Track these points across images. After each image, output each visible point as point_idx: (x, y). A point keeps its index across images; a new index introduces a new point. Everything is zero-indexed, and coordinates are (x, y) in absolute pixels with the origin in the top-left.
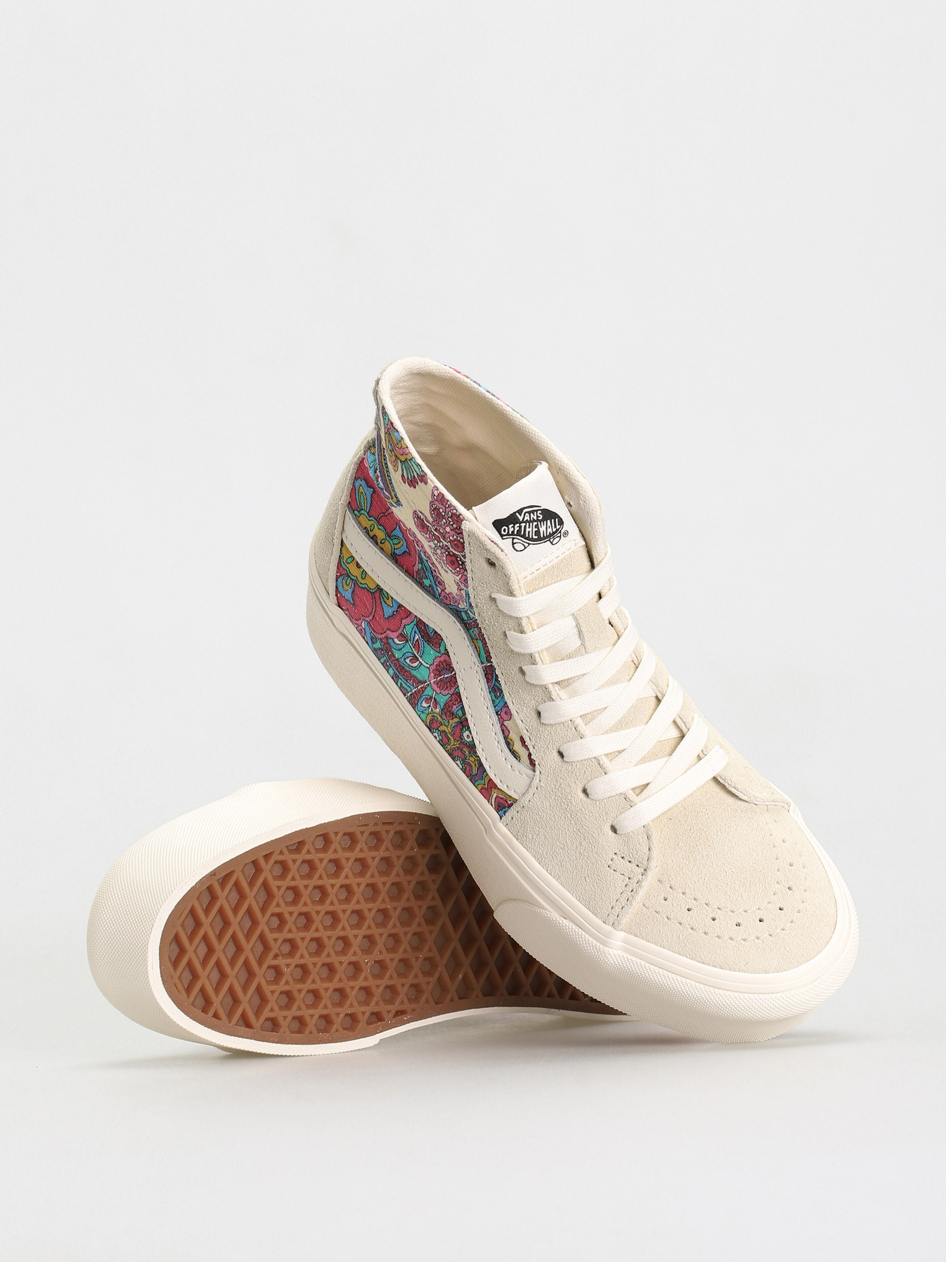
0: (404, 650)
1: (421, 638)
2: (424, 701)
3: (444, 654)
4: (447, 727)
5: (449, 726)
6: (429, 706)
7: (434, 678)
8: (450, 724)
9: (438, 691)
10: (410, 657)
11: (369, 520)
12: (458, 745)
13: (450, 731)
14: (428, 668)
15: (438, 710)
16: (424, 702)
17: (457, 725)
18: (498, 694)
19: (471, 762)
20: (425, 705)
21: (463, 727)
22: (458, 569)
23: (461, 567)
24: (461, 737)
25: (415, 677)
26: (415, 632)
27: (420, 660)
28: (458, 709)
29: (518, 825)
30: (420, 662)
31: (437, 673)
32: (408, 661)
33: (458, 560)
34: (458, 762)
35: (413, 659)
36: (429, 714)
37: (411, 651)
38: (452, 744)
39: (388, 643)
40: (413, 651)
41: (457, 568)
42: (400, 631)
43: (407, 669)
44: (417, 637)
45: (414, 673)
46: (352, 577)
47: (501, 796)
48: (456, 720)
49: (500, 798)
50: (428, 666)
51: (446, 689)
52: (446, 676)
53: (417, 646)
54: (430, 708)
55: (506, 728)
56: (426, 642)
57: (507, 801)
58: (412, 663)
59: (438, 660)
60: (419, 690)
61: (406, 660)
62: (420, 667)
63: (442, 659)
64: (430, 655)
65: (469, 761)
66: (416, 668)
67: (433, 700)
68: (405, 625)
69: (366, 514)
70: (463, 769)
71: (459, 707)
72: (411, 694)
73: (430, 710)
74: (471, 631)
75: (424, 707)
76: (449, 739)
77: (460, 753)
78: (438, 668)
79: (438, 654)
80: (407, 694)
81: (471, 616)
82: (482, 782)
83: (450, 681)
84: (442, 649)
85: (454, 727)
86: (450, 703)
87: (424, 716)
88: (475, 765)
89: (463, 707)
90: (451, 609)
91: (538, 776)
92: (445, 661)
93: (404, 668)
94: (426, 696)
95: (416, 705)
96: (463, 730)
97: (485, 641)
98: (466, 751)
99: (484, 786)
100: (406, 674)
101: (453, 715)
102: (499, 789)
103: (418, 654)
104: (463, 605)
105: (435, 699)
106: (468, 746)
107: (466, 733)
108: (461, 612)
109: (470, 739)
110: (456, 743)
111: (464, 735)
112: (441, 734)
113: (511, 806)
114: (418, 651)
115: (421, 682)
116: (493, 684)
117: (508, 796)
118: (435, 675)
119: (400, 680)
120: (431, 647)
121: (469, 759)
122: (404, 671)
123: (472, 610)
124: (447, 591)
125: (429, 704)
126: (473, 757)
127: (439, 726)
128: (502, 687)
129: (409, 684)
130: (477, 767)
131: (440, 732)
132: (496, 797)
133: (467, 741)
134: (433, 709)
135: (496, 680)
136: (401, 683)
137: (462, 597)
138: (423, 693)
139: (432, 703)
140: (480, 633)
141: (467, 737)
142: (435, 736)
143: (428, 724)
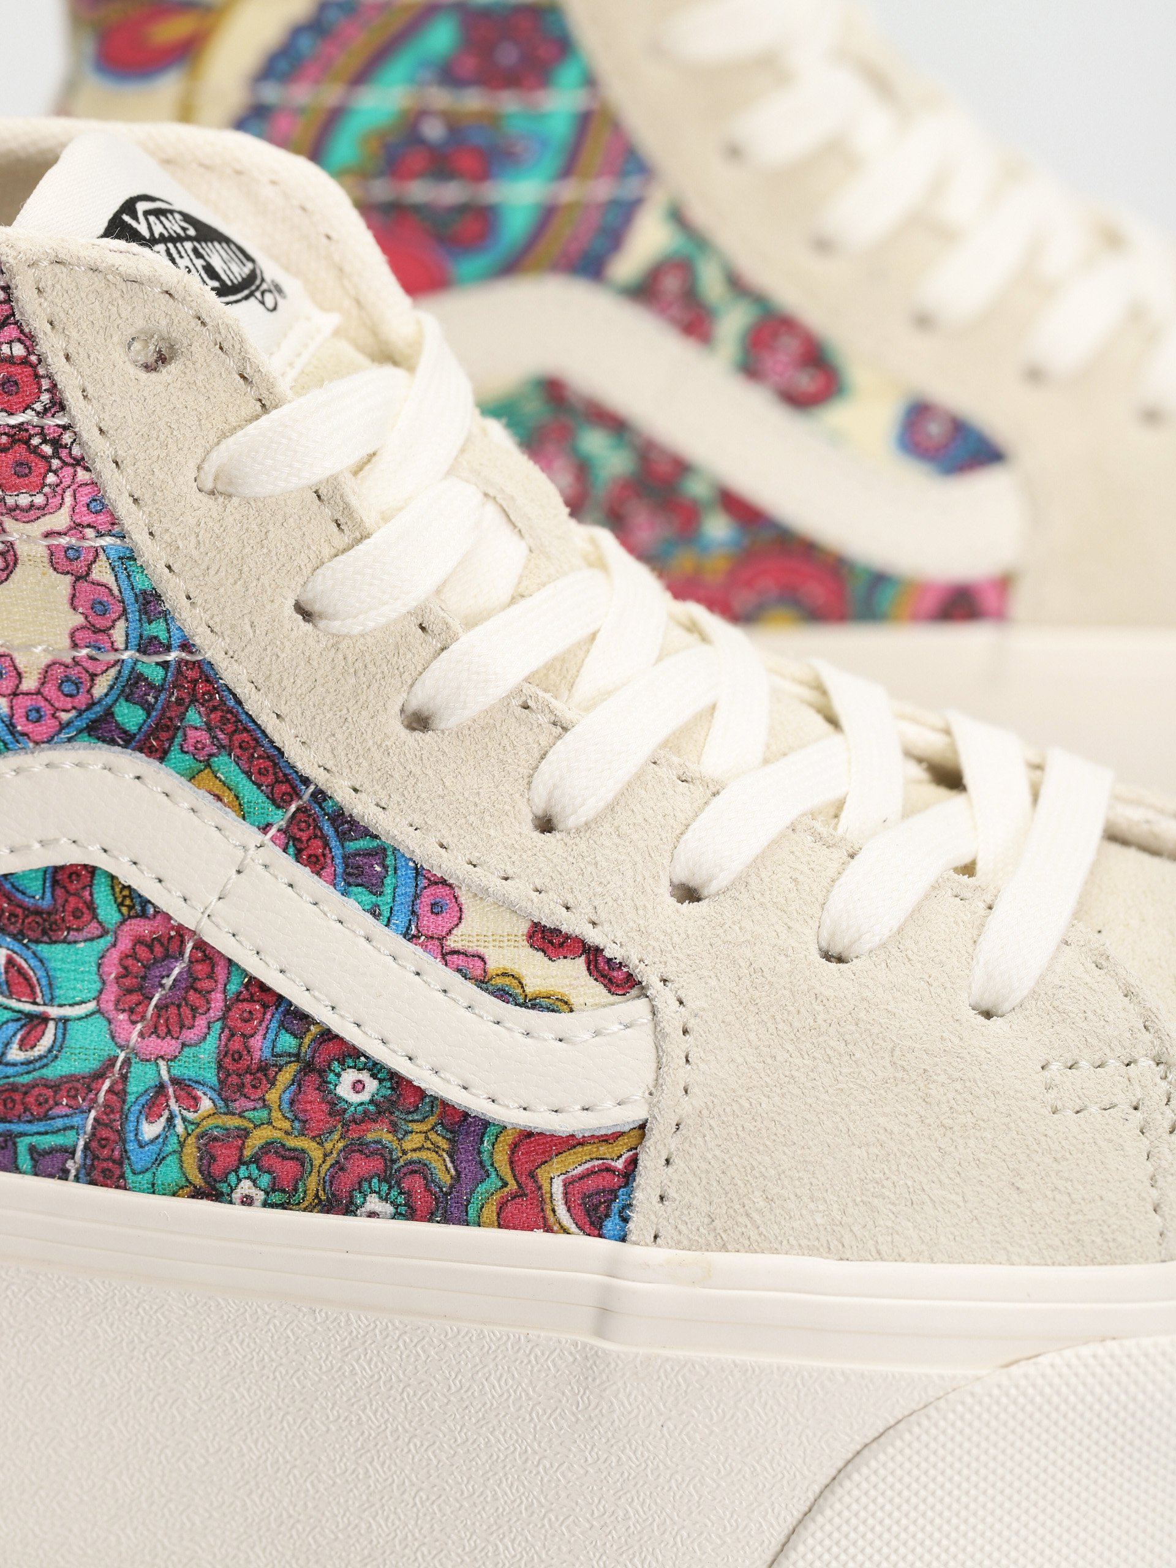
1: (16, 946)
2: (143, 1118)
3: (122, 923)
4: (270, 1123)
5: (276, 1114)
6: (171, 1119)
7: (134, 1023)
8: (275, 1106)
9: (169, 1046)
10: (15, 1034)
12: (340, 1145)
13: (287, 1125)
14: (93, 1013)
15: (206, 1104)
16: (145, 1125)
17: (299, 1086)
18: (378, 869)
19: (415, 1156)
20: (150, 1130)
21: (322, 1073)
22: (51, 478)
23: (56, 463)
24: (335, 1107)
25: (72, 1078)
27: (54, 1012)
28: (271, 1036)
29: (696, 1201)
30: (57, 1020)
31: (135, 998)
32: (15, 1054)
33: (37, 447)
34: (373, 1203)
35: (28, 1033)
36: (182, 1144)
37: (8, 1015)
38: (317, 1163)
40: (14, 1011)
41: (45, 477)
43: (26, 1079)
45: (56, 1071)
47: (580, 1169)
48: (286, 1076)
49: (582, 1177)
50: (92, 1006)
51: (194, 1017)
52: (168, 982)
53: (16, 981)
54: (178, 1121)
55: (465, 954)
56: (37, 942)
57: (609, 1170)
58: (32, 1048)
59: (115, 955)
60: (107, 1105)
61: (9, 1059)
62: (64, 1035)
63: (125, 944)
64: (77, 968)
65: (409, 1156)
66: (54, 1053)
67: (171, 1090)
70: (403, 1209)
71: (274, 1025)
72: (86, 1147)
73: (180, 1128)
74: (175, 748)
75: (152, 1141)
76: (299, 1157)
77: (361, 1165)
78: (127, 982)
79: (105, 932)
80: (70, 1164)
81: (156, 675)
82: (493, 1182)
83: (196, 979)
84: (108, 912)
85: (292, 1103)
86: (236, 1045)
87: (169, 1173)
88: (436, 1149)
89: (287, 1012)
90: (70, 740)
91: (664, 997)
92: (139, 941)
93: (14, 1088)
94: (143, 1100)
95: (120, 1164)
96: (331, 1077)
97: (251, 725)
98: (379, 1133)
99: (505, 1184)
100: (30, 1100)
101: (265, 1072)
102: (571, 1143)
103: (35, 1003)
104: (112, 657)
105: (175, 1081)
106: (380, 1110)
107: (349, 1076)
108: (109, 713)
109: (372, 1085)
110: (328, 1146)
111: (344, 1090)
112: (259, 1168)
113: (633, 1162)
114: (33, 994)
115: (99, 1076)
116: (338, 861)
117: (606, 1139)
118: (132, 1011)
119: (23, 1144)
120: (65, 941)
121: (404, 1153)
122: (17, 1097)
123: (157, 629)
124: (30, 683)
125: (166, 1114)
126: (415, 1127)
127: (241, 1149)
128: (376, 837)
129: (59, 1123)
130: (445, 1145)
131: (253, 1167)
132: (566, 1185)
133: (365, 1097)
134: (190, 1116)
135: (343, 837)
136: (32, 1149)
137: (99, 608)
138: (124, 1101)
139: (172, 1102)
140: (214, 709)
141: (358, 1087)
142: (247, 1201)
143: (198, 1180)
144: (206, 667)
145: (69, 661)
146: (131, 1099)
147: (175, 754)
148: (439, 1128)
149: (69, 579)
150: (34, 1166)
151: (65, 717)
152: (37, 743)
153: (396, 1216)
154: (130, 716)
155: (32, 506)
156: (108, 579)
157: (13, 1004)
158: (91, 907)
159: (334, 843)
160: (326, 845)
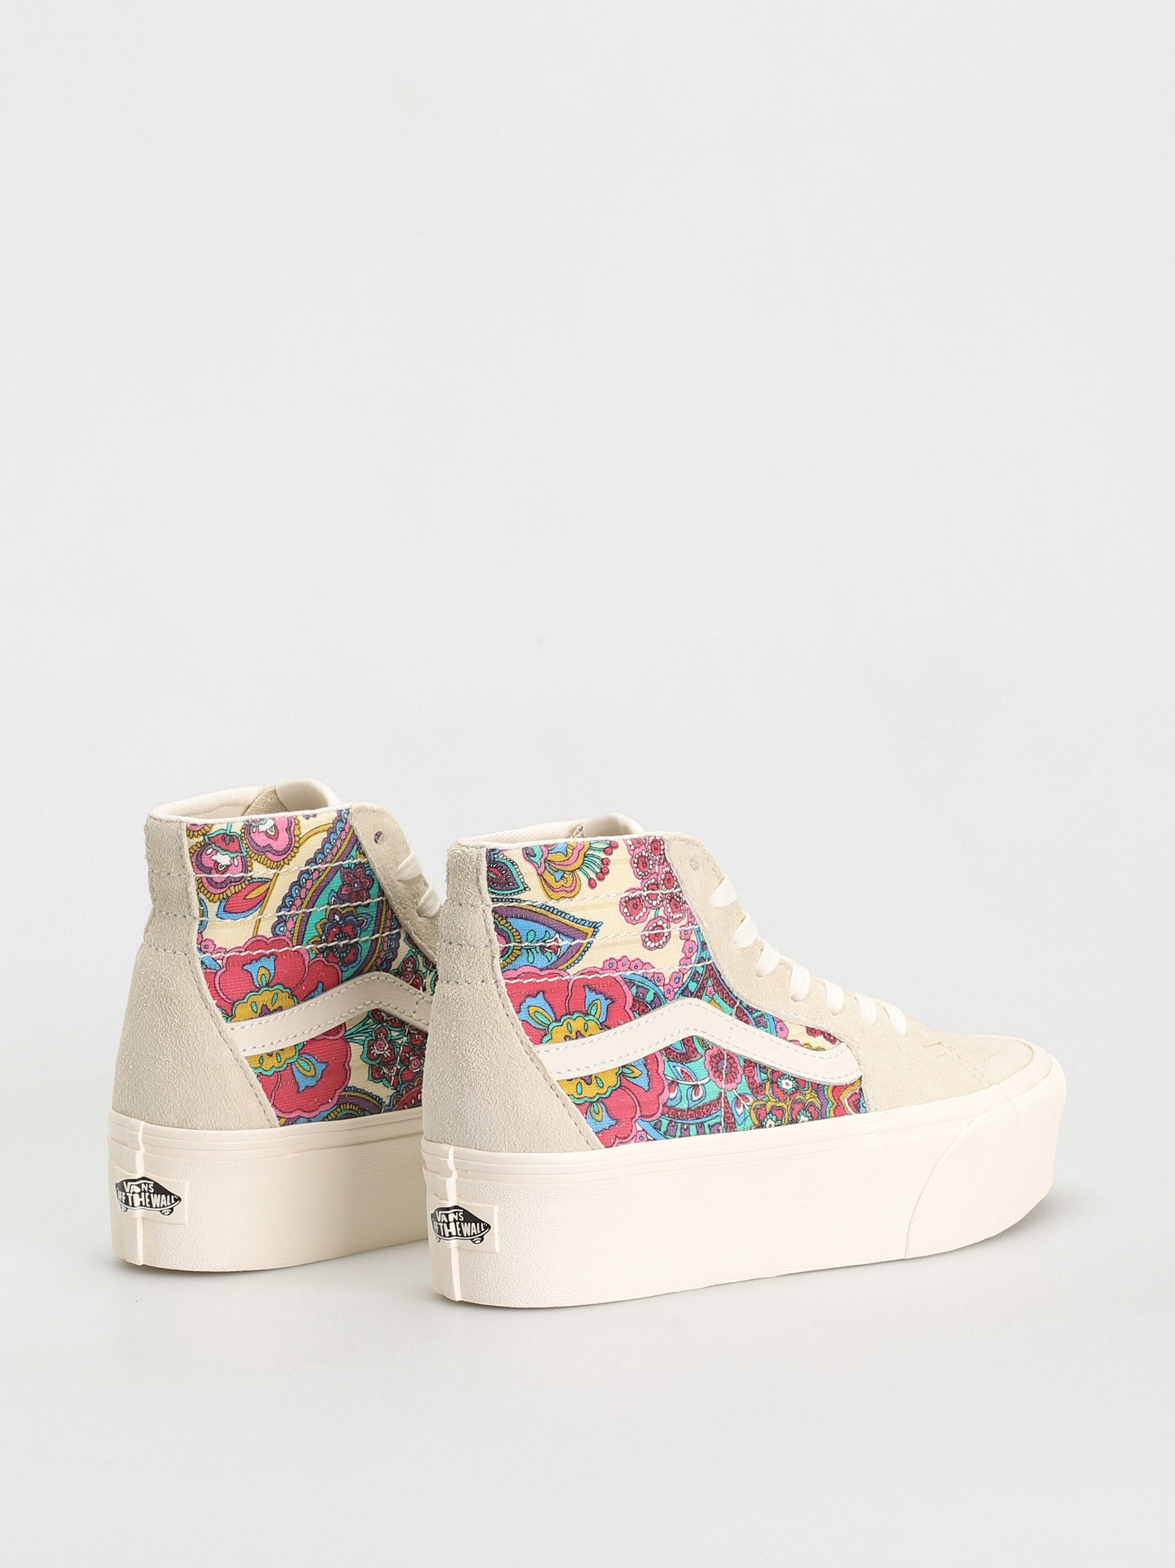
0: (684, 1094)
1: (682, 1065)
2: (736, 1108)
3: (705, 1052)
4: (769, 1101)
5: (770, 1098)
6: (744, 1106)
7: (721, 1081)
8: (769, 1095)
9: (734, 1085)
10: (692, 1092)
11: (562, 1025)
12: (790, 1102)
13: (774, 1100)
14: (709, 1081)
15: (751, 1100)
16: (737, 1110)
17: (773, 1087)
18: (763, 1020)
19: (810, 1100)
20: (740, 1111)
21: (776, 1083)
22: (680, 909)
23: (680, 904)
24: (784, 1091)
25: (711, 1102)
26: (674, 1067)
27: (699, 1083)
28: (759, 1075)
30: (701, 1085)
31: (718, 1073)
32: (695, 1098)
33: (676, 899)
34: (803, 1118)
35: (695, 1091)
36: (750, 1113)
37: (688, 1087)
38: (785, 1110)
39: (670, 1108)
40: (689, 1085)
42: (666, 1084)
43: (701, 1104)
44: (679, 1069)
45: (707, 1100)
46: (595, 1100)
47: (850, 1094)
48: (768, 1085)
49: (851, 1097)
50: (708, 1078)
51: (736, 1075)
52: (724, 1067)
53: (687, 1076)
54: (746, 1106)
55: (793, 1038)
56: (687, 1063)
57: (855, 1093)
58: (698, 1095)
59: (707, 1063)
60: (725, 1107)
61: (694, 1099)
62: (705, 1089)
63: (708, 1058)
64: (699, 1067)
66: (705, 1095)
67: (740, 1098)
68: (664, 1074)
69: (555, 1024)
70: (810, 1118)
71: (759, 1072)
72: (724, 1121)
73: (748, 1109)
74: (704, 994)
75: (741, 1114)
76: (781, 1109)
77: (798, 1107)
78: (714, 1069)
79: (702, 1056)
80: (720, 1128)
81: (701, 970)
82: (830, 1104)
83: (731, 1064)
84: (701, 1050)
85: (773, 1093)
86: (751, 1081)
87: (749, 1123)
88: (814, 1097)
89: (760, 1067)
90: (678, 998)
91: (847, 1040)
92: (711, 1057)
93: (699, 1108)
94: (734, 1102)
95: (735, 1124)
96: (779, 1083)
97: (722, 983)
98: (798, 1096)
99: (834, 1104)
100: (704, 1110)
101: (762, 1086)
102: (846, 1086)
103: (693, 1081)
104: (691, 966)
105: (740, 1095)
106: (796, 1089)
107: (784, 1082)
108: (687, 986)
109: (791, 1083)
110: (787, 1103)
111: (784, 1086)
112: (772, 1115)
113: (861, 1089)
114: (692, 1079)
115: (719, 1099)
116: (752, 1021)
117: (852, 1084)
118: (719, 1078)
119: (706, 1125)
120: (693, 1061)
121: (807, 1100)
122: (701, 1110)
123: (704, 954)
124: (667, 982)
125: (742, 1105)
126: (807, 1092)
127: (766, 1110)
128: (760, 1011)
129: (714, 1115)
130: (816, 1096)
131: (770, 1115)
132: (848, 1100)
133: (790, 1087)
134: (748, 1104)
135: (751, 1013)
136: (709, 1125)
137: (691, 950)
138: (729, 1104)
139: (742, 1101)
140: (715, 979)
141: (787, 1084)
142: (770, 1126)
143: (757, 1123)
144: (713, 965)
145: (678, 971)
146: (730, 1103)
147: (704, 997)
148: (813, 1091)
149: (684, 941)
150: (711, 1131)
151: (676, 990)
152: (670, 1000)
153: (809, 1120)
154: (693, 986)
155: (680, 918)
156: (695, 940)
157: (687, 1083)
158: (696, 1049)
159: (750, 1016)
160: (748, 1017)
